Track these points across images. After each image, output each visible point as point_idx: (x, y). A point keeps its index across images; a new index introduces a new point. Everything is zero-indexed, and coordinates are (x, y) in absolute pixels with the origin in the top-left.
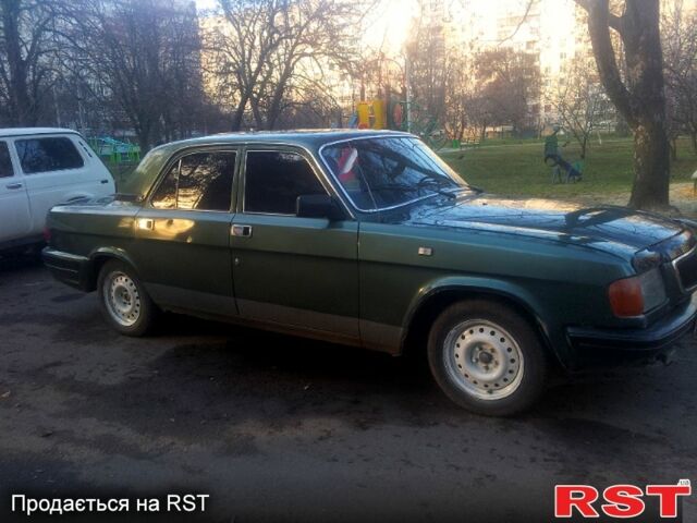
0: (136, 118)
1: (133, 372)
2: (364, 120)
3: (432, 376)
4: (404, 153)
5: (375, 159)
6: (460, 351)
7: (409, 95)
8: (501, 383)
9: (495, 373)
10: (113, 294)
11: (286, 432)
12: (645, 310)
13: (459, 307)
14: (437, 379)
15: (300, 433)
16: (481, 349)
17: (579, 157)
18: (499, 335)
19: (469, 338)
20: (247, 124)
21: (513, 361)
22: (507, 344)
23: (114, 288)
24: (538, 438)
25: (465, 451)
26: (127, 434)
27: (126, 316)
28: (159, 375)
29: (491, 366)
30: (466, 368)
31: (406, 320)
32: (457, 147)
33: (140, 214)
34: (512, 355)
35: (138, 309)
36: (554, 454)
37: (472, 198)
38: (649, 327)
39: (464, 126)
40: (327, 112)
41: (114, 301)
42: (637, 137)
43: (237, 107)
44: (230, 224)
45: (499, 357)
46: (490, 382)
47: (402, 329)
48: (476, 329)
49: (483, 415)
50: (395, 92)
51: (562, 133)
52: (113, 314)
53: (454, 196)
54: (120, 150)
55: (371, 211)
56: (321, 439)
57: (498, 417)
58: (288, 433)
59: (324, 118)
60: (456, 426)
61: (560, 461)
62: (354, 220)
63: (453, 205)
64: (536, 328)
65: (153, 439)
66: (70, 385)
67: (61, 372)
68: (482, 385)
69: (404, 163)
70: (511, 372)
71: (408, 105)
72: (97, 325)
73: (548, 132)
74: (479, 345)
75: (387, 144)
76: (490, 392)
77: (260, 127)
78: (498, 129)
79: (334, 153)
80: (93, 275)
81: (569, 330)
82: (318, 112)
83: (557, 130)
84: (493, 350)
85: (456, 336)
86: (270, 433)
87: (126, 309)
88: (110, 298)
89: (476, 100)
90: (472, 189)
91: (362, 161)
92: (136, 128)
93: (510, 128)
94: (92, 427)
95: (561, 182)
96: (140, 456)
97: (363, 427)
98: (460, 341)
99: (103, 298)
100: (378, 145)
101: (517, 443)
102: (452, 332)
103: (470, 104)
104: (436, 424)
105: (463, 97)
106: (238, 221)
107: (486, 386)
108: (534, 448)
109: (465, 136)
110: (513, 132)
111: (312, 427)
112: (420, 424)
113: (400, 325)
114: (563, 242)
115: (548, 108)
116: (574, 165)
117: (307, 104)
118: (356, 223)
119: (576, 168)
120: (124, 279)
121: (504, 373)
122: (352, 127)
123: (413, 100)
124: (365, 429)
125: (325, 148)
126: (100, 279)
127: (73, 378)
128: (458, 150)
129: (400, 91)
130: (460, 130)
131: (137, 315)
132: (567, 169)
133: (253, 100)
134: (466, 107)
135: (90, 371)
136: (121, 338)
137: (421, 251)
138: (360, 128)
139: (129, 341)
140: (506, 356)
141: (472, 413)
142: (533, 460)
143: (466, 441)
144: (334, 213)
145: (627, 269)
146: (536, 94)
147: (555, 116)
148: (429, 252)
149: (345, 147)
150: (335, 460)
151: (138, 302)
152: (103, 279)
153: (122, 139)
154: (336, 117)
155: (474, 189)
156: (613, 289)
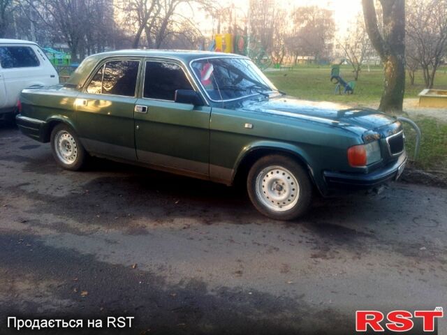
0: (69, 36)
1: (74, 190)
2: (219, 46)
3: (249, 198)
4: (241, 69)
5: (224, 72)
6: (265, 184)
7: (249, 32)
8: (287, 202)
9: (284, 196)
10: (60, 144)
11: (164, 224)
12: (367, 164)
13: (266, 159)
14: (252, 199)
15: (172, 225)
16: (277, 183)
17: (354, 79)
18: (287, 175)
19: (271, 176)
20: (142, 44)
21: (294, 190)
22: (291, 180)
23: (61, 141)
24: (304, 232)
25: (264, 236)
26: (72, 223)
27: (68, 157)
28: (89, 192)
29: (282, 192)
30: (268, 193)
31: (236, 165)
32: (278, 68)
33: (79, 96)
34: (293, 186)
35: (76, 154)
36: (313, 240)
37: (279, 97)
38: (369, 173)
39: (284, 55)
40: (195, 39)
41: (61, 149)
42: (386, 68)
43: (136, 32)
44: (134, 105)
45: (286, 188)
46: (281, 201)
47: (233, 170)
48: (275, 171)
49: (276, 219)
50: (240, 29)
51: (346, 63)
52: (60, 157)
53: (268, 96)
54: (57, 57)
55: (219, 101)
56: (185, 228)
57: (283, 220)
58: (166, 225)
59: (193, 43)
60: (260, 225)
61: (315, 243)
62: (209, 106)
63: (268, 101)
64: (307, 171)
65: (87, 226)
66: (35, 196)
67: (30, 189)
68: (276, 203)
69: (242, 76)
70: (292, 196)
71: (249, 39)
72: (50, 163)
73: (337, 62)
74: (276, 180)
75: (232, 62)
76: (281, 207)
77: (150, 47)
78: (306, 58)
79: (199, 66)
80: (48, 132)
81: (325, 173)
82: (189, 39)
83: (343, 61)
84: (283, 184)
85: (263, 176)
86: (155, 225)
87: (69, 154)
88: (58, 146)
89: (293, 38)
90: (280, 92)
91: (216, 73)
92: (69, 43)
93: (313, 58)
94: (51, 218)
95: (340, 94)
96: (81, 234)
97: (208, 223)
98: (265, 178)
99: (53, 148)
100: (226, 63)
101: (293, 234)
102: (262, 172)
103: (289, 41)
104: (249, 223)
105: (285, 36)
106: (139, 103)
107: (278, 204)
108: (301, 236)
109: (284, 61)
110: (315, 61)
111: (179, 222)
112: (241, 223)
113: (232, 168)
114: (334, 126)
115: (338, 46)
116: (349, 84)
117: (182, 33)
118: (210, 108)
119: (350, 86)
120: (67, 135)
121: (288, 196)
122: (211, 51)
123: (252, 35)
124: (209, 224)
125: (194, 62)
126: (52, 135)
127: (37, 192)
128: (279, 70)
129: (243, 29)
130: (281, 56)
131: (75, 158)
132: (344, 86)
133: (147, 28)
134: (286, 42)
135: (47, 189)
136: (65, 171)
137: (246, 126)
138: (217, 51)
139: (70, 173)
140: (290, 187)
141: (270, 218)
142: (300, 242)
143: (265, 232)
144: (197, 101)
145: (359, 140)
146: (331, 37)
147: (342, 52)
148: (251, 126)
149: (205, 62)
150: (192, 239)
151: (76, 150)
152: (54, 136)
153: (58, 49)
154: (201, 43)
155: (281, 93)
156: (350, 151)
